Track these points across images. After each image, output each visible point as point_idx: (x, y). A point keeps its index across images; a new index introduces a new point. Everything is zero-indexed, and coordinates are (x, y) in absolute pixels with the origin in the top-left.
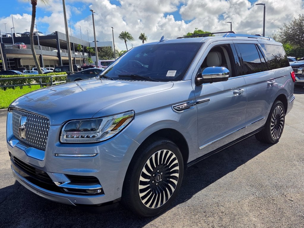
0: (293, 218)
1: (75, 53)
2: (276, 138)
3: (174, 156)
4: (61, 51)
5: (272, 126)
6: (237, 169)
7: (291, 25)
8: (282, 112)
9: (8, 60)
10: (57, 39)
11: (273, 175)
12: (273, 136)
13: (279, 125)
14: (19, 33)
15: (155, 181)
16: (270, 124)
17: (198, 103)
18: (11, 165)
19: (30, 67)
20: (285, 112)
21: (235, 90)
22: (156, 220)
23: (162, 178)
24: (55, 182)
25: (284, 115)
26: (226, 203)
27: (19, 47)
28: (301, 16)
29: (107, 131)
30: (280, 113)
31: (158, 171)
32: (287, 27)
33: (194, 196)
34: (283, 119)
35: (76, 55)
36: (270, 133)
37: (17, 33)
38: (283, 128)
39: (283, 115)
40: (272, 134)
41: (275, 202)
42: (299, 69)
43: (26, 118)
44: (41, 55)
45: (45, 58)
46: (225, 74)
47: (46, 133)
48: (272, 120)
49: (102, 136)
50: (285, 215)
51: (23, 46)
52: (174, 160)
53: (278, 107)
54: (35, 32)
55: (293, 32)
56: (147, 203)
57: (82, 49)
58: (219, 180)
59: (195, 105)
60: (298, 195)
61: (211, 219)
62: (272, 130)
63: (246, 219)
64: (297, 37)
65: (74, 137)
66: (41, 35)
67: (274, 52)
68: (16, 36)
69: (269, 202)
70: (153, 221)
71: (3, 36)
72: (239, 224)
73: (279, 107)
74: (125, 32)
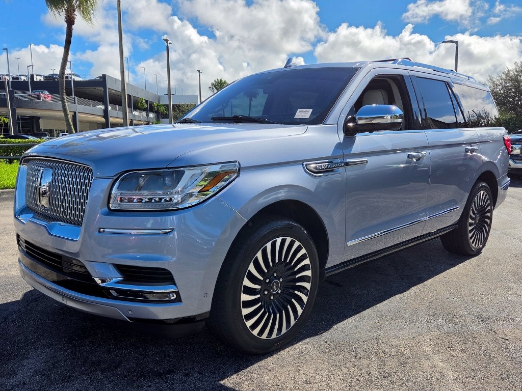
0: (508, 366)
1: (134, 113)
2: (476, 247)
3: (303, 251)
4: (110, 108)
5: (471, 224)
6: (411, 290)
7: (502, 79)
8: (489, 202)
9: (18, 119)
10: (105, 87)
11: (473, 301)
12: (473, 243)
13: (483, 224)
14: (40, 76)
15: (268, 291)
16: (467, 219)
17: (347, 164)
18: (19, 259)
19: (55, 132)
20: (494, 203)
21: (411, 152)
22: (268, 359)
23: (282, 288)
24: (95, 278)
25: (491, 208)
26: (391, 339)
27: (39, 98)
28: (519, 65)
29: (191, 191)
30: (486, 204)
31: (275, 275)
32: (494, 82)
33: (335, 327)
34: (489, 214)
35: (134, 115)
36: (467, 236)
37: (37, 75)
38: (489, 230)
39: (489, 208)
40: (471, 238)
41: (476, 341)
42: (514, 146)
43: (51, 171)
44: (75, 113)
45: (83, 119)
46: (395, 117)
47: (85, 194)
48: (471, 213)
49: (183, 200)
50: (495, 360)
51: (45, 95)
52: (303, 258)
53: (482, 192)
54: (67, 74)
55: (504, 92)
56: (254, 326)
57: (145, 105)
58: (378, 305)
59: (341, 166)
60: (517, 331)
61: (365, 362)
62: (471, 231)
63: (426, 363)
64: (511, 100)
65: (134, 201)
66: (77, 79)
67: (477, 108)
68: (35, 80)
69: (466, 340)
70: (263, 361)
71: (13, 78)
72: (415, 372)
73: (484, 193)
74: (221, 80)
